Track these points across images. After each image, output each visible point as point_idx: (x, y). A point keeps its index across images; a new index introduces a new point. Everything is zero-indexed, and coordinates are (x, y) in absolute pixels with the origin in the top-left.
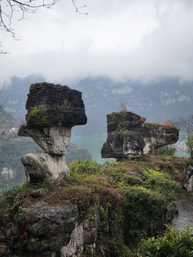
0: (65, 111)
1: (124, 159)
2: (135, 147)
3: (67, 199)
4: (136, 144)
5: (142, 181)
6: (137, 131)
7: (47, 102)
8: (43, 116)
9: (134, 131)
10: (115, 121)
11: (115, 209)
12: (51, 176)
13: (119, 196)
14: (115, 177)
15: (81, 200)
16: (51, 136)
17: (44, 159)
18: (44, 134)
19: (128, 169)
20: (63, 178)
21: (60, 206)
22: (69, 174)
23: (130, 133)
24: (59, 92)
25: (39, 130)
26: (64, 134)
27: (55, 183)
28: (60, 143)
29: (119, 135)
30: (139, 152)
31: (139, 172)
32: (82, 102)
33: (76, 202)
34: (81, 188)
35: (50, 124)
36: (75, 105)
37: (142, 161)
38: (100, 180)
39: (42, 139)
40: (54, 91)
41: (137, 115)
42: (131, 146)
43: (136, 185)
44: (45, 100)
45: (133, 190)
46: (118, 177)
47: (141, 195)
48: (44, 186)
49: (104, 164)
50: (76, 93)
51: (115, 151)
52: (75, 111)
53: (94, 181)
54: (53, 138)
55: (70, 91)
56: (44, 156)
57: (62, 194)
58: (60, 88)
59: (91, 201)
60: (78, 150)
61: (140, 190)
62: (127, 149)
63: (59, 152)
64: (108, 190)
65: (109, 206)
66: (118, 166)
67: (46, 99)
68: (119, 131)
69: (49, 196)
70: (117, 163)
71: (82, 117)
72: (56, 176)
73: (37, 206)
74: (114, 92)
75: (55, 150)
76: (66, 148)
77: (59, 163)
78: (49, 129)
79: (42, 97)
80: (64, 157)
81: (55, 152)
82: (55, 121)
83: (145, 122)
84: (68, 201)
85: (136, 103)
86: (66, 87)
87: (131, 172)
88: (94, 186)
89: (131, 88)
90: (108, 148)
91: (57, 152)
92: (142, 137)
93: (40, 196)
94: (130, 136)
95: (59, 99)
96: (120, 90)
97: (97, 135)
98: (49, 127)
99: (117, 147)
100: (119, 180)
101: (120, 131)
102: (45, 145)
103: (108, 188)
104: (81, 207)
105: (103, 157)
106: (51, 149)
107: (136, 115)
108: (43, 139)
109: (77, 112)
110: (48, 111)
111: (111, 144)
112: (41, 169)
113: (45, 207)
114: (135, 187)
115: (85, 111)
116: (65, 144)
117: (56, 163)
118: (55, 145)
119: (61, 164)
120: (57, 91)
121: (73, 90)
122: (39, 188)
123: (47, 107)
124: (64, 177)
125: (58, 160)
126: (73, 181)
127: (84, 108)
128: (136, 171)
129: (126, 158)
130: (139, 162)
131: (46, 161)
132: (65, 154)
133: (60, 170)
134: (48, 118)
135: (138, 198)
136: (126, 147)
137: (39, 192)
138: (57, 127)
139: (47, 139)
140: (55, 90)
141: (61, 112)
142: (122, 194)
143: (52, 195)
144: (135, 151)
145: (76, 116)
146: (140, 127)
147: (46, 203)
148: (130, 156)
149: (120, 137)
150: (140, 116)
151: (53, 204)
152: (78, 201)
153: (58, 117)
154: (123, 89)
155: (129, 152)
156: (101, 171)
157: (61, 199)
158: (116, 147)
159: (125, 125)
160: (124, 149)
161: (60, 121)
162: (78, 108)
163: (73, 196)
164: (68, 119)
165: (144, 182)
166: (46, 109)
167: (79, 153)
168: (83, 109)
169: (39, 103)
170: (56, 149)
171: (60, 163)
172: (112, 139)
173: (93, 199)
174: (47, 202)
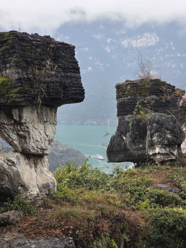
0: (47, 79)
1: (147, 163)
2: (166, 141)
3: (55, 228)
4: (169, 136)
5: (179, 199)
6: (169, 114)
7: (17, 65)
8: (11, 88)
9: (164, 113)
10: (131, 96)
11: (136, 244)
12: (27, 190)
13: (142, 223)
14: (132, 193)
15: (80, 230)
16: (25, 123)
17: (13, 163)
18: (13, 119)
19: (154, 180)
20: (46, 194)
21: (45, 239)
22: (56, 188)
23: (157, 117)
24: (37, 46)
25: (5, 113)
26: (45, 120)
27: (34, 203)
28: (40, 135)
29: (139, 121)
30: (174, 150)
31: (175, 185)
32: (76, 63)
33: (70, 232)
34: (78, 210)
35: (23, 101)
36: (65, 69)
37: (179, 165)
38: (108, 198)
39: (10, 129)
40: (28, 46)
41: (169, 85)
42: (159, 140)
43: (171, 205)
44: (14, 61)
45: (166, 213)
46: (139, 194)
47: (178, 222)
48: (16, 207)
49: (111, 173)
50: (65, 48)
51: (133, 149)
52: (63, 79)
53: (98, 199)
54: (29, 126)
55: (55, 44)
56: (13, 157)
57: (46, 220)
58: (39, 39)
59: (96, 231)
60: (61, 150)
61: (177, 213)
62: (152, 145)
63: (38, 151)
64: (123, 214)
65: (125, 240)
66: (137, 175)
67: (15, 59)
68: (138, 113)
69: (25, 223)
70: (135, 171)
71: (75, 90)
72: (35, 191)
73: (6, 239)
74: (125, 43)
75: (32, 146)
76: (49, 144)
77: (39, 170)
78: (21, 112)
79: (9, 57)
80: (46, 159)
81: (32, 151)
82: (31, 97)
83: (183, 97)
84: (58, 231)
85: (166, 63)
86: (48, 37)
87: (160, 185)
88: (99, 207)
89: (157, 37)
90: (119, 145)
91: (34, 149)
92: (178, 123)
93: (10, 224)
94: (158, 122)
95: (37, 59)
96: (136, 39)
97: (95, 122)
98: (20, 107)
99: (135, 143)
100: (140, 199)
101: (140, 114)
102: (14, 138)
103: (123, 211)
104: (80, 240)
105: (110, 160)
106: (25, 145)
107: (167, 84)
108: (12, 127)
109: (68, 81)
110: (19, 79)
111: (124, 138)
112: (9, 178)
113: (20, 241)
114: (169, 208)
115: (81, 78)
116: (47, 136)
117: (33, 168)
118: (32, 139)
119: (42, 172)
120: (33, 45)
121: (60, 43)
122: (7, 211)
123: (18, 73)
124: (47, 192)
125: (36, 165)
126: (63, 200)
127: (79, 73)
128: (169, 183)
129: (151, 161)
130: (175, 168)
131: (17, 166)
132: (48, 154)
133: (41, 182)
134: (20, 92)
135: (174, 227)
136: (152, 141)
137: (9, 216)
138: (34, 107)
139: (19, 128)
140: (30, 43)
141: (41, 82)
142: (147, 221)
143: (30, 222)
144: (168, 149)
145: (65, 88)
146: (175, 106)
147: (22, 235)
148: (158, 157)
149: (141, 124)
150: (174, 87)
151: (33, 235)
152: (74, 230)
153: (36, 90)
154: (141, 37)
155: (157, 150)
156: (108, 184)
157: (45, 228)
158: (133, 142)
159: (149, 103)
160: (147, 147)
161: (39, 97)
162: (69, 74)
163: (65, 223)
164: (52, 92)
165: (183, 201)
166: (16, 76)
167: (63, 156)
168: (78, 75)
169: (4, 66)
170: (33, 144)
171: (41, 170)
172: (126, 128)
173: (99, 227)
174: (23, 233)
